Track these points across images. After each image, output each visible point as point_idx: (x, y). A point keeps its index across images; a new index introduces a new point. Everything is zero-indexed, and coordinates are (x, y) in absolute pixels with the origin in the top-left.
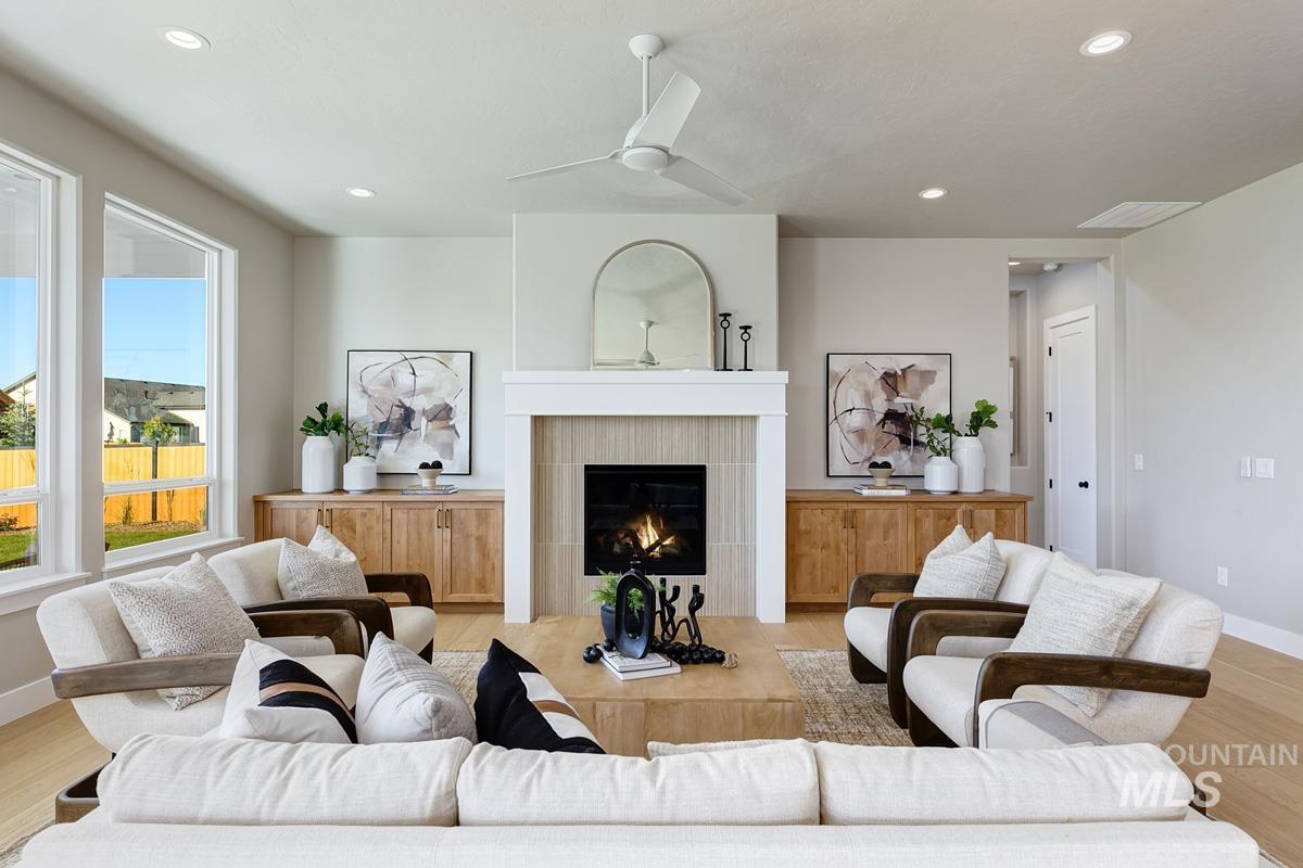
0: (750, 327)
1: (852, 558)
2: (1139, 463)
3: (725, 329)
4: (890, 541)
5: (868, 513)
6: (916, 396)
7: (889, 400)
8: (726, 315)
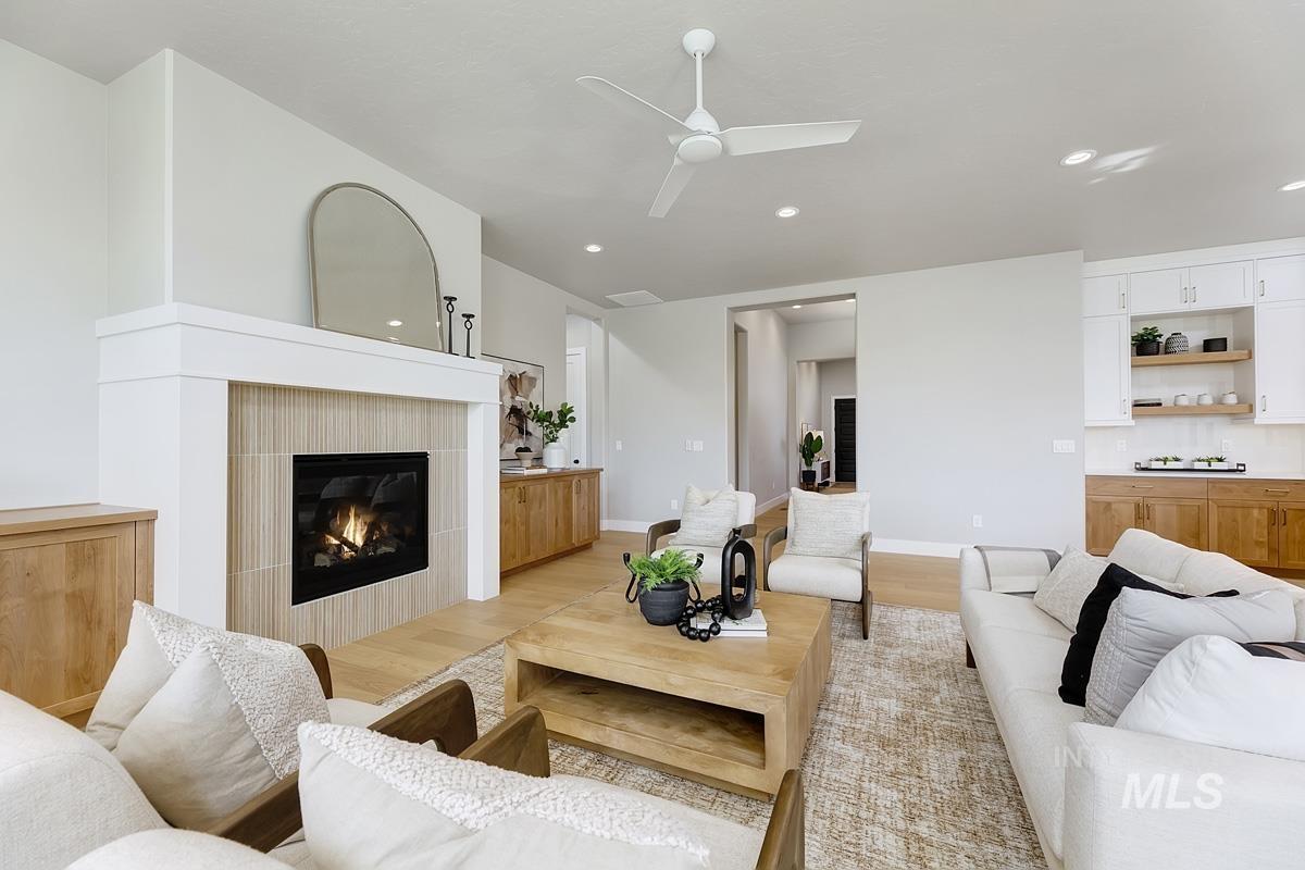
0: (473, 316)
1: (523, 528)
2: (619, 446)
3: (450, 312)
4: (542, 510)
5: (533, 489)
6: (526, 397)
7: (512, 398)
8: (451, 299)
